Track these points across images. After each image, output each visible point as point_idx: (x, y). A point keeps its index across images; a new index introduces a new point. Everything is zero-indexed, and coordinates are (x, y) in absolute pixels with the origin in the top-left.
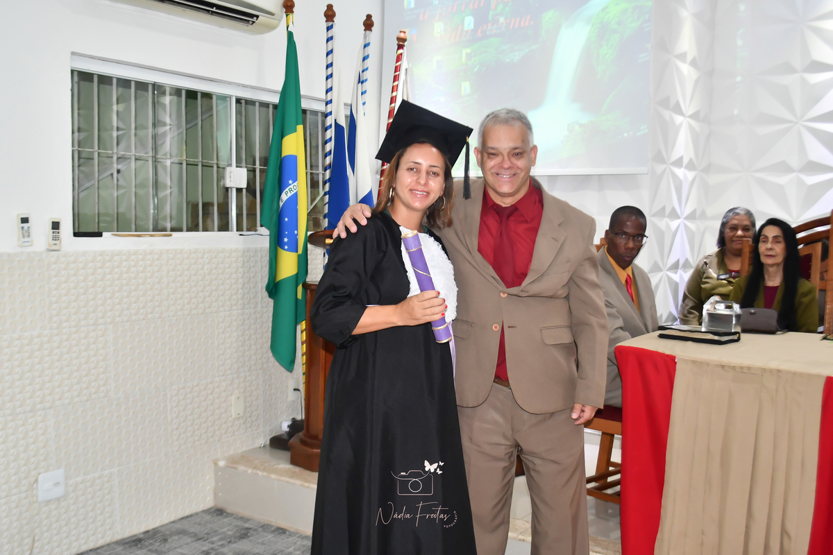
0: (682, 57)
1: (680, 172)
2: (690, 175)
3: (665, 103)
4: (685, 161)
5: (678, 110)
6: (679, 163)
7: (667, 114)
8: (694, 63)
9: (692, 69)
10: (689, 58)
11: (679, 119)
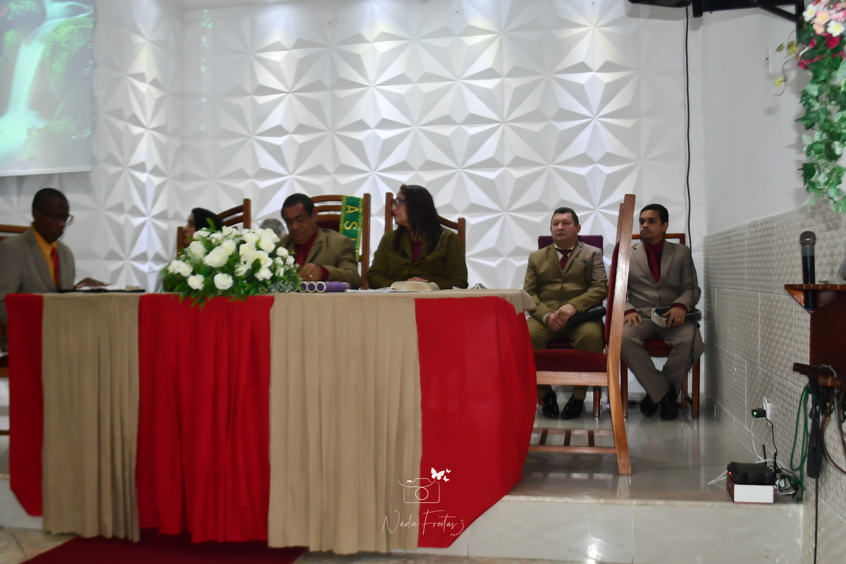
0: (141, 77)
1: (143, 177)
2: (157, 181)
3: (118, 114)
4: (149, 167)
5: (135, 120)
6: (141, 167)
7: (120, 124)
8: (155, 83)
9: (153, 89)
10: (149, 78)
11: (137, 130)
